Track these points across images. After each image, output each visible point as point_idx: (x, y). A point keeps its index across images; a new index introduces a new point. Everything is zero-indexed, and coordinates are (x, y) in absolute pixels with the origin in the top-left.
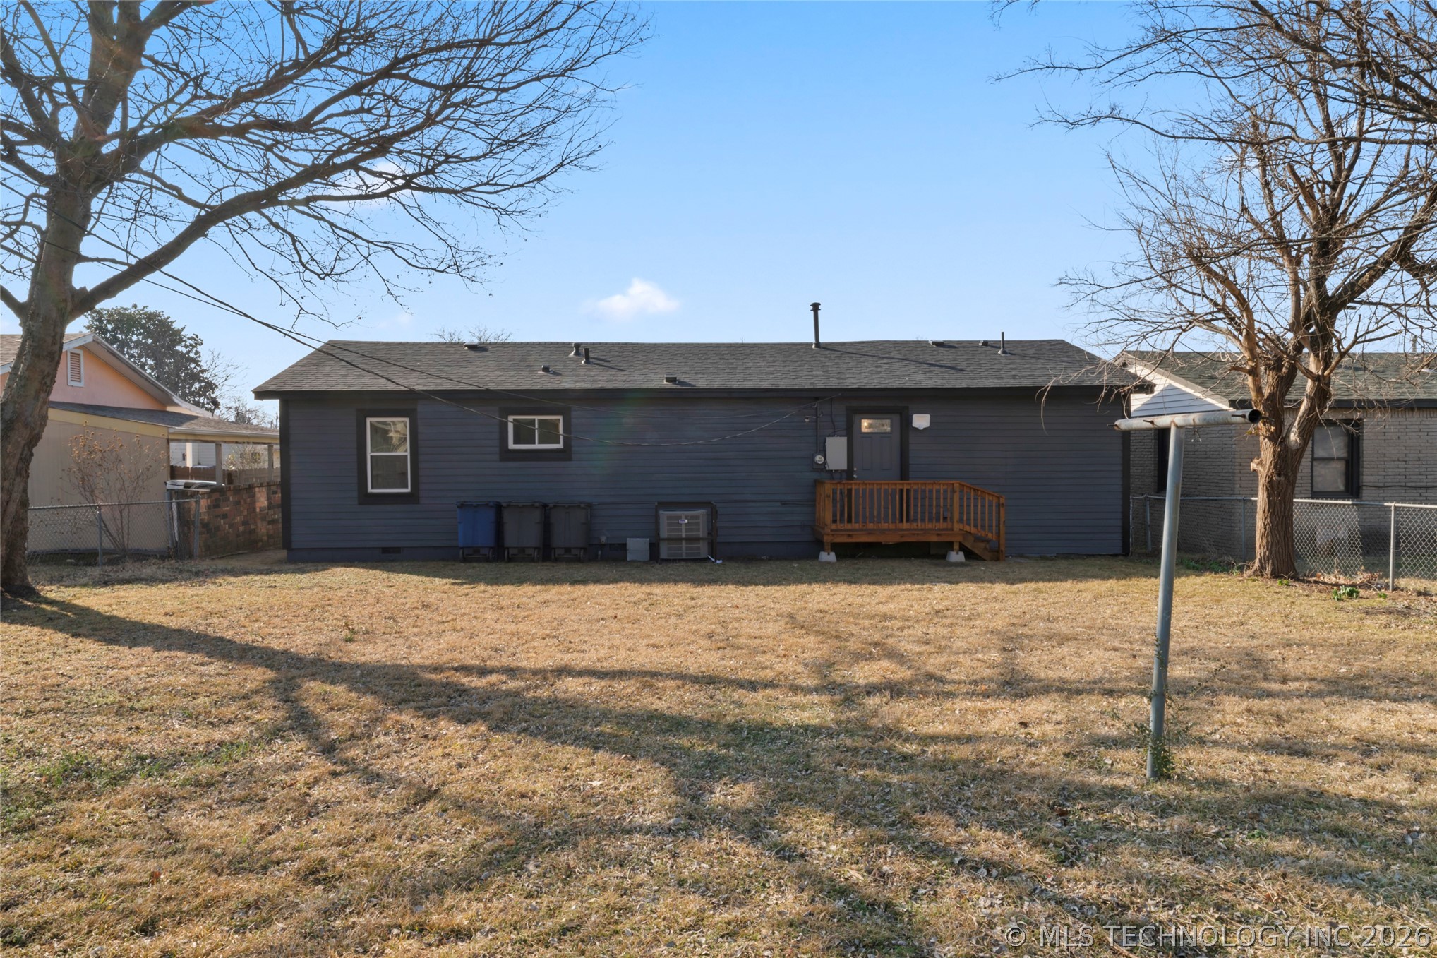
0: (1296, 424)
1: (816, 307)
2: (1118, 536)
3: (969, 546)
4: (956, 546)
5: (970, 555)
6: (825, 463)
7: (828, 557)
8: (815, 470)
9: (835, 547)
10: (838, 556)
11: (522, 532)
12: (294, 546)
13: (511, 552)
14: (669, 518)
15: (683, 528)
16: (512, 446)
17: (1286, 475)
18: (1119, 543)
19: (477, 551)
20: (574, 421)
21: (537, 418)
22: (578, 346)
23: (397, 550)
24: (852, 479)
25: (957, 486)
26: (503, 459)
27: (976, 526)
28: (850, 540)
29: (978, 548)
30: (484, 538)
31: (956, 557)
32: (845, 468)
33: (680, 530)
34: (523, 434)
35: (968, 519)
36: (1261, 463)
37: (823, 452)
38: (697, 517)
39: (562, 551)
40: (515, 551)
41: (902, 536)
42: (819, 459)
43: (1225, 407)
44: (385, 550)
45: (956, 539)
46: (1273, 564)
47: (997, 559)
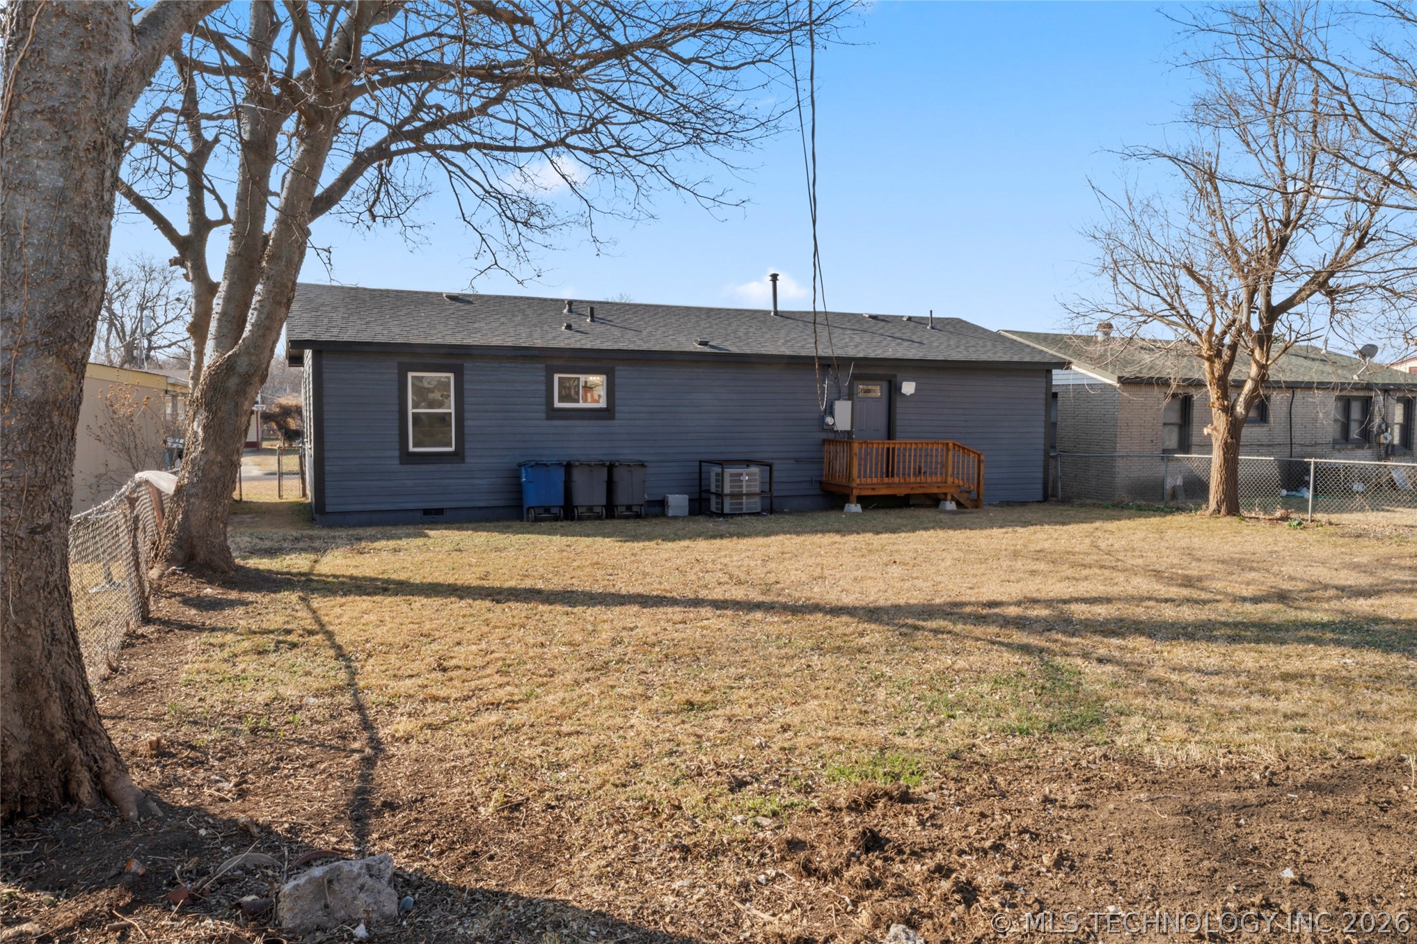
0: (1241, 399)
1: (774, 278)
2: (1040, 486)
3: (959, 497)
4: (949, 497)
5: (959, 504)
6: (835, 424)
7: (855, 508)
8: (825, 430)
9: (862, 500)
10: (864, 508)
11: (589, 492)
12: (329, 509)
13: (580, 510)
14: (732, 475)
15: (744, 484)
16: (558, 404)
17: (1236, 438)
18: (1041, 492)
19: (547, 510)
20: (617, 381)
21: (581, 377)
22: (570, 303)
23: (440, 511)
25: (951, 445)
26: (549, 418)
27: (962, 479)
29: (963, 498)
31: (950, 506)
32: (848, 428)
33: (741, 487)
35: (958, 474)
36: (1215, 429)
37: (832, 414)
38: (754, 474)
39: (623, 509)
40: (584, 510)
41: (912, 489)
42: (829, 420)
43: (1112, 381)
44: (427, 512)
45: (950, 491)
46: (1228, 506)
47: (977, 507)
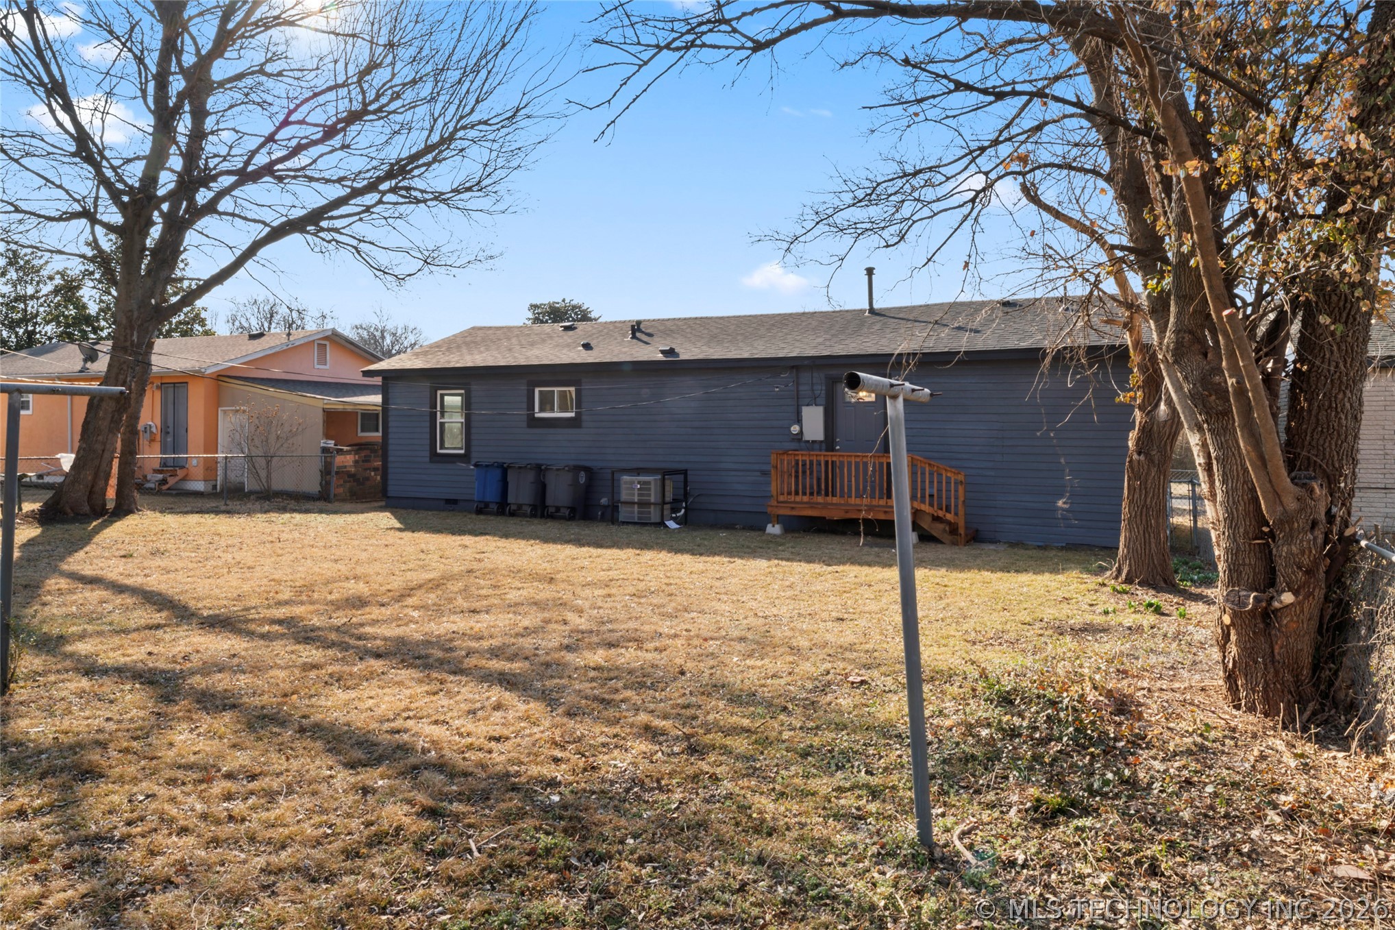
1: (870, 272)
3: (925, 527)
5: (923, 535)
6: (801, 432)
7: (775, 529)
8: (793, 440)
10: (785, 530)
11: (521, 492)
12: (390, 494)
13: (512, 507)
14: (626, 482)
15: (636, 492)
16: (536, 414)
17: (1147, 455)
19: (487, 505)
20: (584, 392)
21: (556, 389)
23: (456, 502)
24: (833, 450)
26: (527, 426)
27: (931, 505)
28: (794, 513)
29: (937, 530)
30: (492, 495)
32: (822, 438)
33: (634, 495)
34: (547, 403)
35: (923, 496)
37: (799, 421)
38: (648, 483)
39: (554, 510)
40: (515, 508)
41: (847, 512)
42: (795, 429)
46: (1130, 565)
47: (956, 543)
